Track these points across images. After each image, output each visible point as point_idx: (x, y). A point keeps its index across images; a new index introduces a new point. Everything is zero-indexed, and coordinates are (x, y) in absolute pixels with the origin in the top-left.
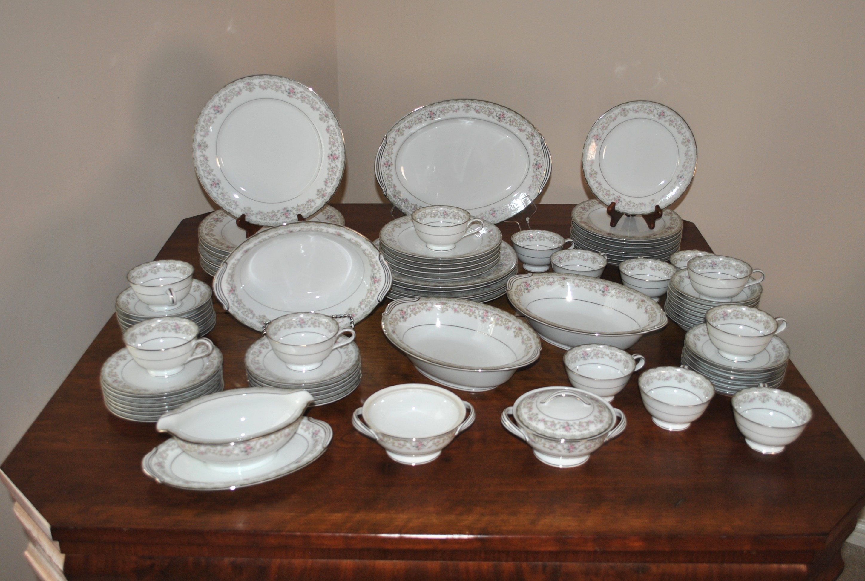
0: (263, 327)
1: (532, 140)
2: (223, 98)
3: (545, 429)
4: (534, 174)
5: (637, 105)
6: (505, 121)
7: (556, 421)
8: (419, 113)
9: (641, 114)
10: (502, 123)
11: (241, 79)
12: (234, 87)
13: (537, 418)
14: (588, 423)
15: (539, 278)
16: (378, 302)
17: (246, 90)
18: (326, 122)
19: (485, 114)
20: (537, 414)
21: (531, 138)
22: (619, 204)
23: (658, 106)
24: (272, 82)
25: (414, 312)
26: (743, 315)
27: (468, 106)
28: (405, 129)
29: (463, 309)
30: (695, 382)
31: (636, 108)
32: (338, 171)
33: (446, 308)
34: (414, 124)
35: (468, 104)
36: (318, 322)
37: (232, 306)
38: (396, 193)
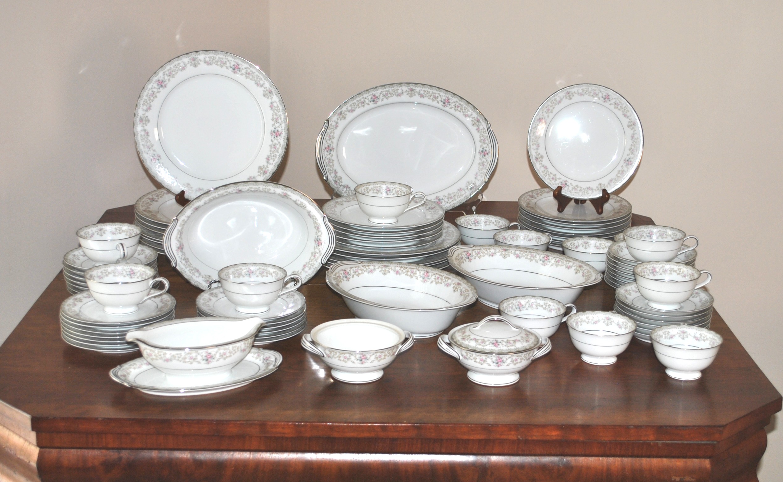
0: (209, 286)
1: (478, 126)
2: (167, 73)
3: (476, 345)
4: (480, 161)
5: (582, 88)
6: (450, 107)
7: (486, 339)
8: (362, 97)
9: (586, 98)
10: (447, 109)
11: (186, 54)
12: (179, 62)
13: (470, 338)
14: (515, 341)
15: (481, 250)
16: (321, 265)
17: (191, 65)
18: (270, 98)
19: (429, 98)
20: (469, 335)
21: (477, 124)
22: (566, 189)
23: (602, 89)
24: (217, 58)
25: (357, 273)
26: (672, 271)
28: (347, 113)
29: (404, 271)
30: (621, 324)
31: (580, 91)
32: (281, 148)
33: (388, 271)
34: (356, 108)
35: (412, 89)
36: (266, 271)
37: (180, 263)
38: (337, 179)
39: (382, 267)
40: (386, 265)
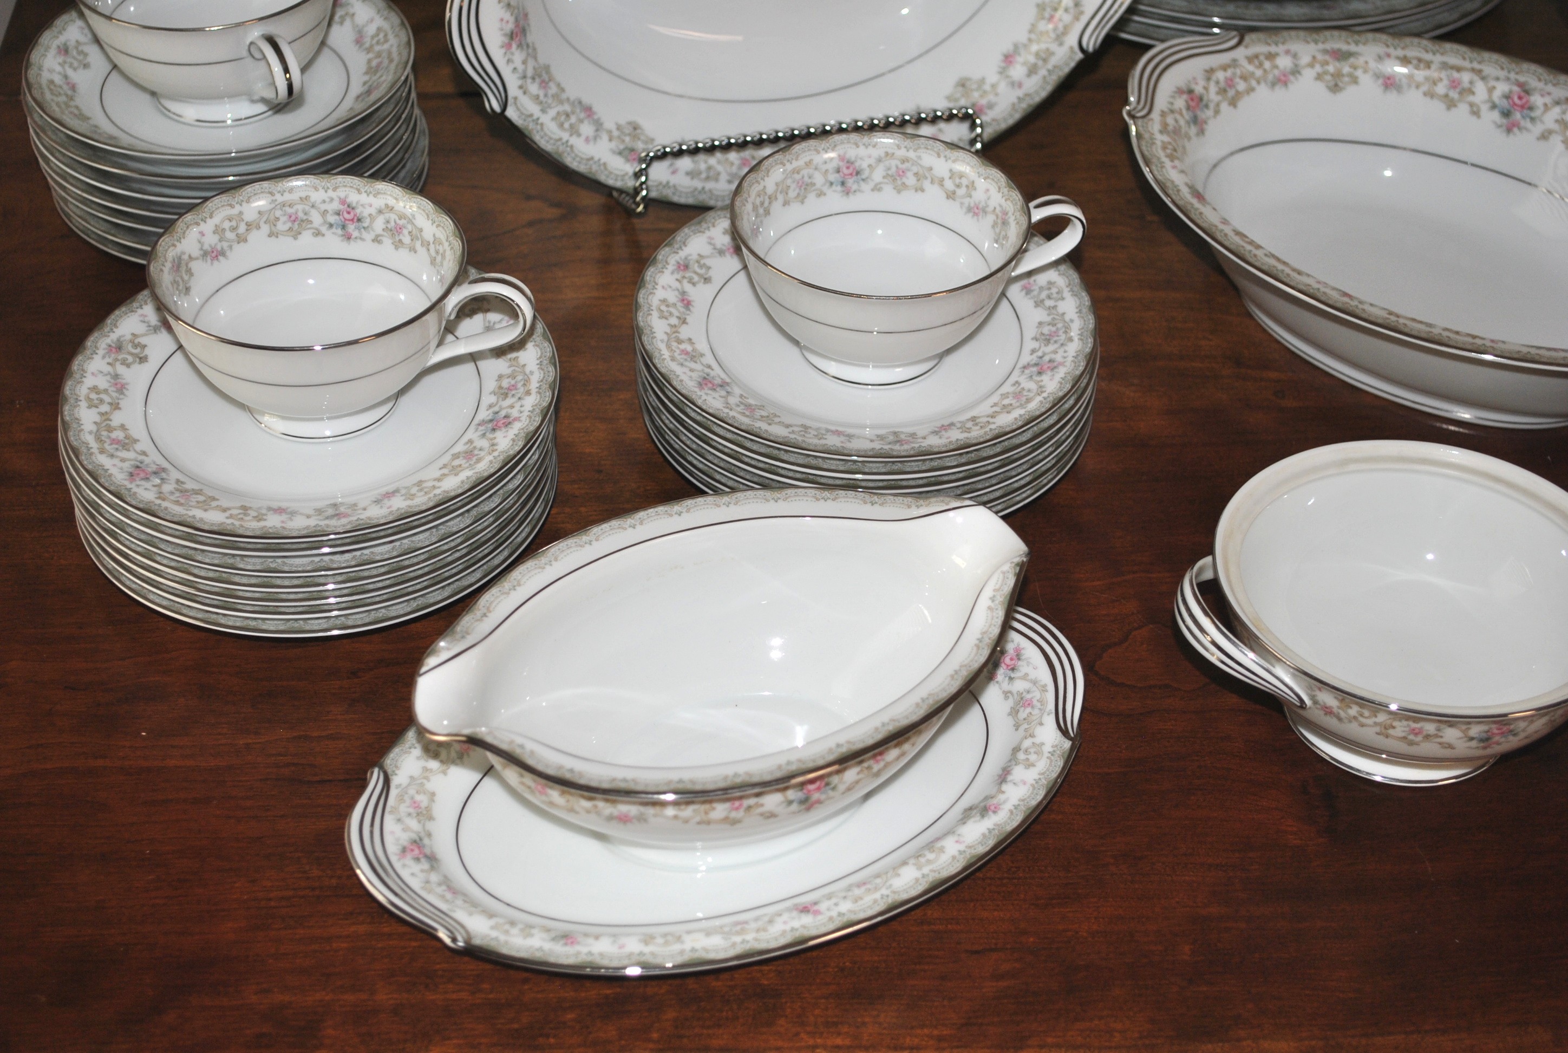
0: (637, 175)
16: (1080, 56)
25: (1231, 93)
29: (1419, 77)
33: (1350, 75)
36: (915, 169)
37: (519, 93)
39: (1327, 58)
40: (1339, 50)
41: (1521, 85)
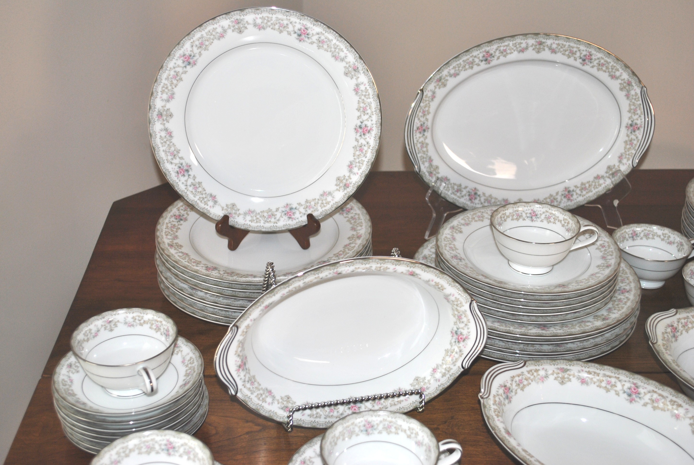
0: (289, 417)
1: (628, 91)
2: (197, 43)
4: (627, 138)
6: (592, 65)
8: (471, 55)
10: (587, 68)
11: (226, 14)
12: (215, 26)
15: (688, 318)
16: (462, 370)
17: (233, 31)
18: (355, 77)
19: (564, 54)
21: (627, 88)
24: (274, 19)
25: (521, 385)
27: (541, 43)
28: (448, 78)
32: (370, 151)
33: (568, 378)
34: (462, 70)
35: (541, 41)
36: (395, 425)
37: (242, 387)
38: (432, 169)
39: (559, 371)
40: (563, 368)
41: (635, 384)
